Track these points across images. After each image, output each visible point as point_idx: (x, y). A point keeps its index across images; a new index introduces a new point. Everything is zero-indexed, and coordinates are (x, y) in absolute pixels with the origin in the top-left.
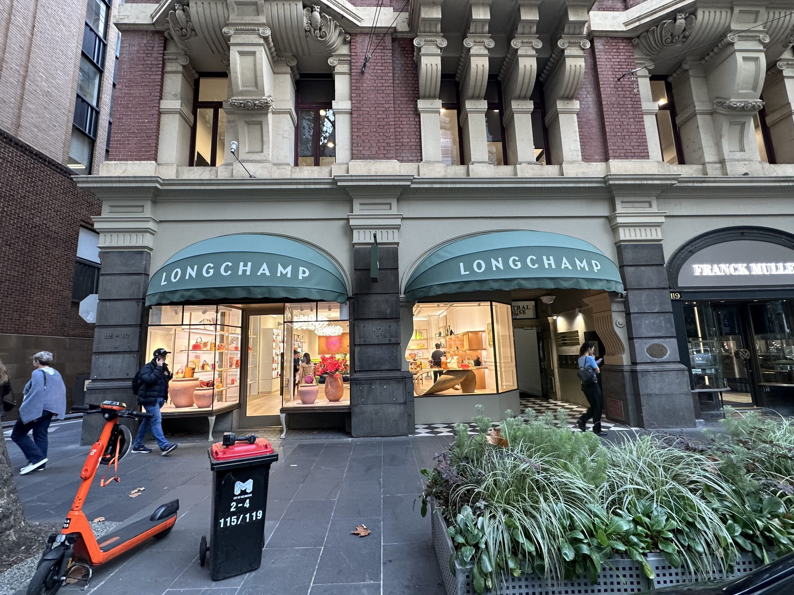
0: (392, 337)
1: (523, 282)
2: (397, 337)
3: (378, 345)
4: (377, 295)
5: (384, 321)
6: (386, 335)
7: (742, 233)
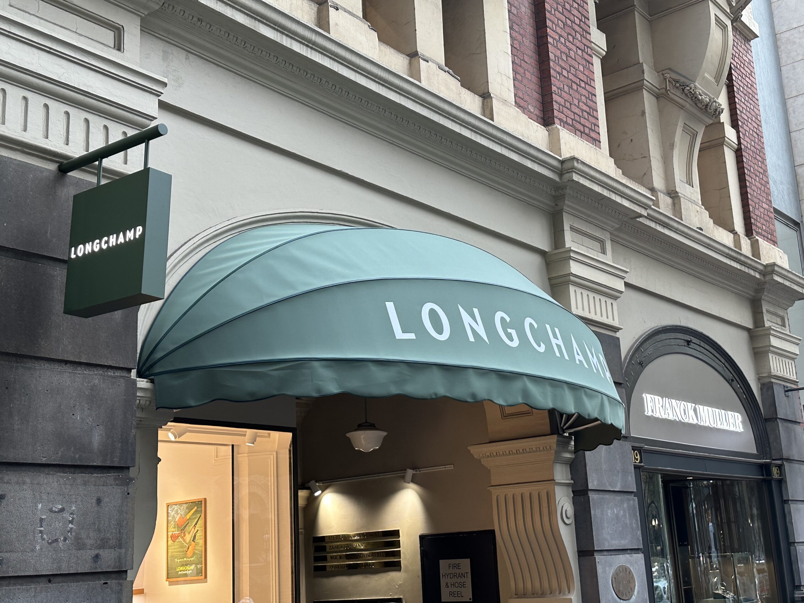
0: (103, 544)
1: (532, 388)
2: (120, 545)
3: (50, 578)
4: (57, 367)
5: (80, 477)
6: (83, 535)
7: (688, 342)
